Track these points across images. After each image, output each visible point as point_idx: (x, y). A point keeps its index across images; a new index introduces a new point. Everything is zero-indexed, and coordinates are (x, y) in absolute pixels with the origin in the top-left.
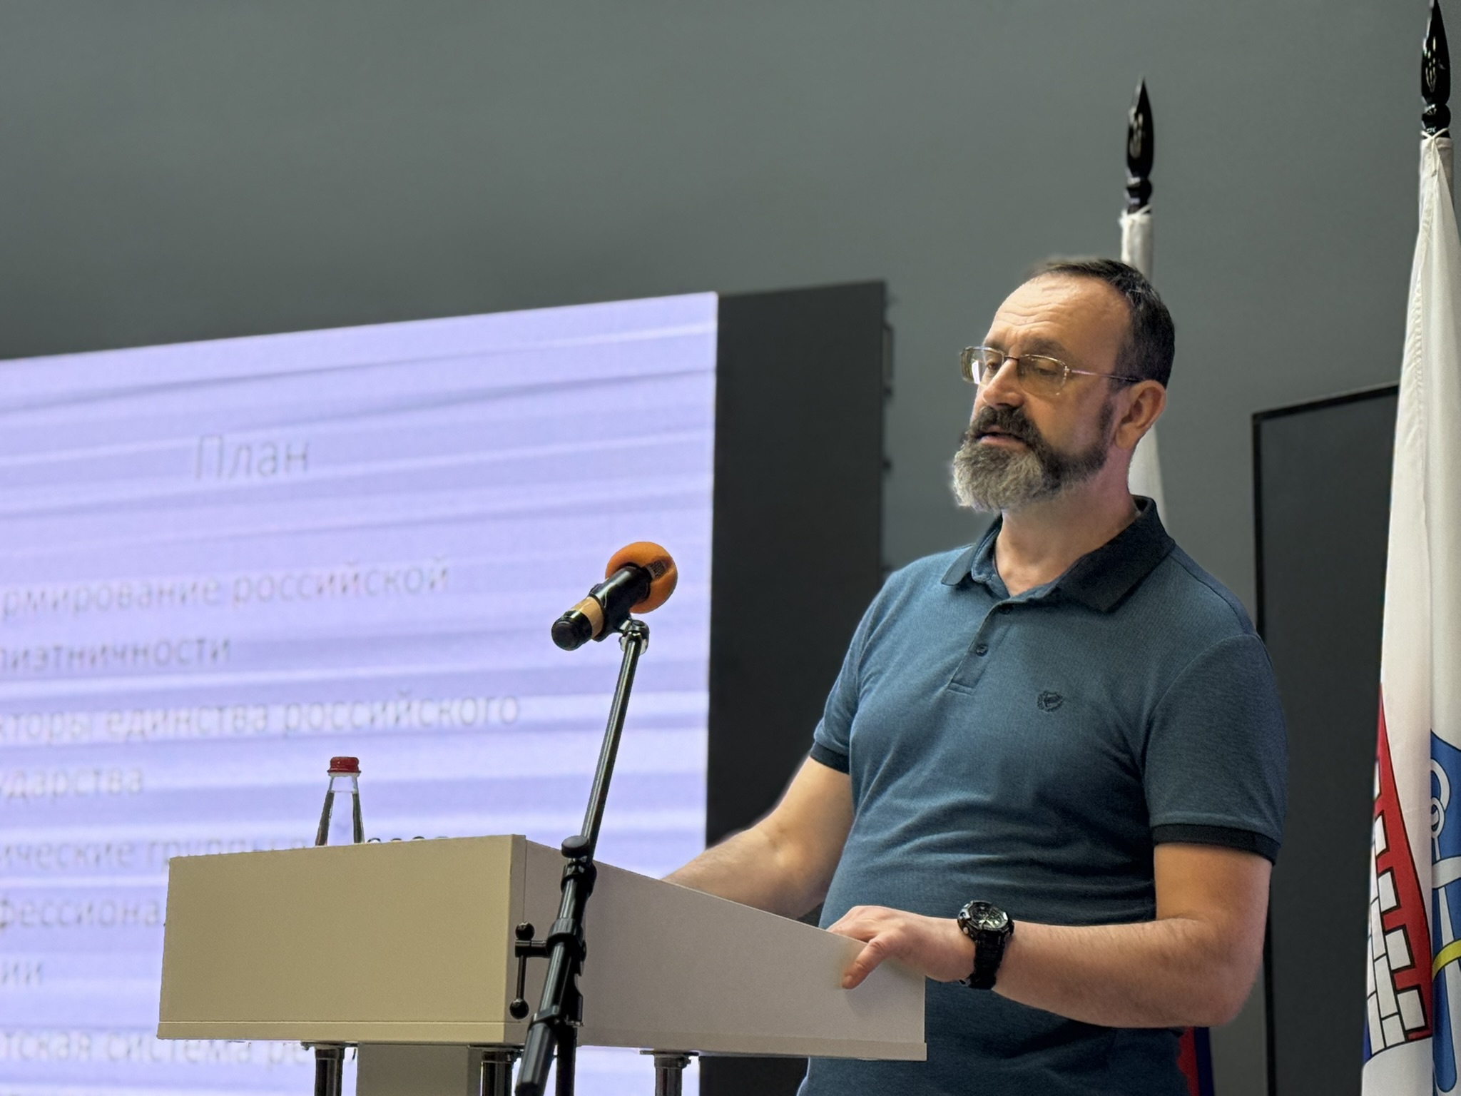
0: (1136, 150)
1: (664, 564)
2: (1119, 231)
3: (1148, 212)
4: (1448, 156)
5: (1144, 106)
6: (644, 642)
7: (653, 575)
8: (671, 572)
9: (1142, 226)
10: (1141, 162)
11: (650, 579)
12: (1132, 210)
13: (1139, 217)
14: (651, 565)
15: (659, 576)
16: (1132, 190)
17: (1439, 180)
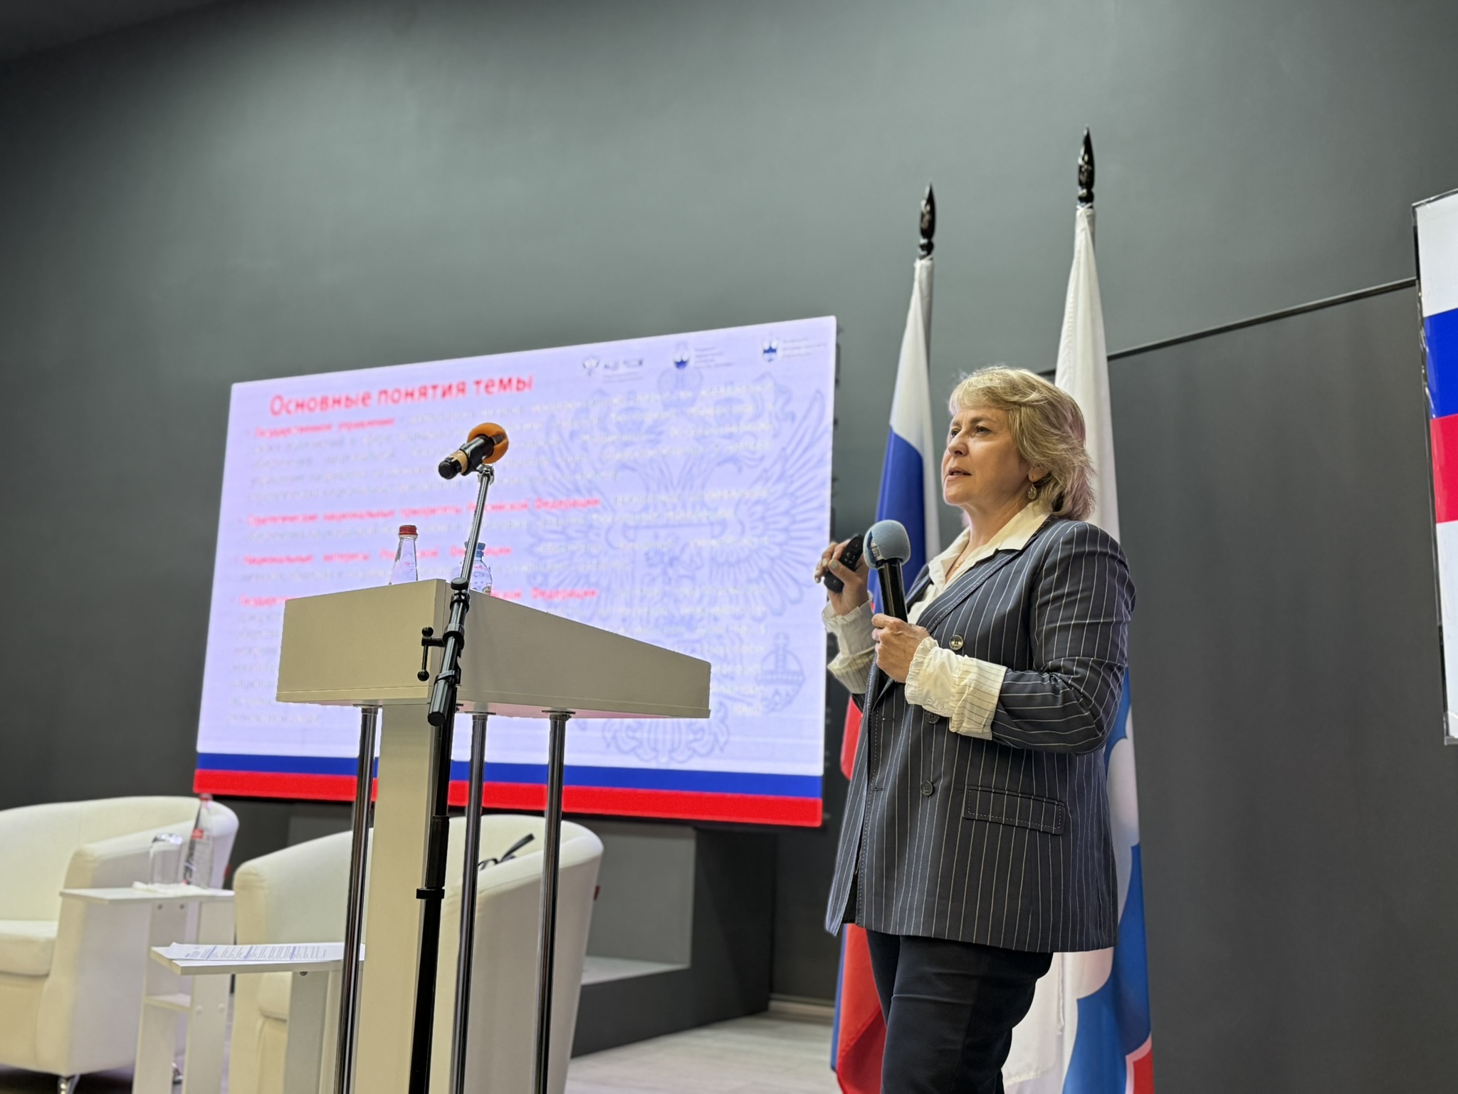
0: (925, 225)
1: (501, 436)
2: (913, 269)
3: (931, 259)
4: (1092, 220)
5: (931, 200)
6: (491, 477)
7: (495, 442)
8: (504, 441)
9: (927, 267)
10: (928, 232)
11: (494, 444)
12: (922, 257)
13: (925, 262)
14: (494, 436)
15: (498, 443)
16: (923, 247)
17: (1086, 234)
